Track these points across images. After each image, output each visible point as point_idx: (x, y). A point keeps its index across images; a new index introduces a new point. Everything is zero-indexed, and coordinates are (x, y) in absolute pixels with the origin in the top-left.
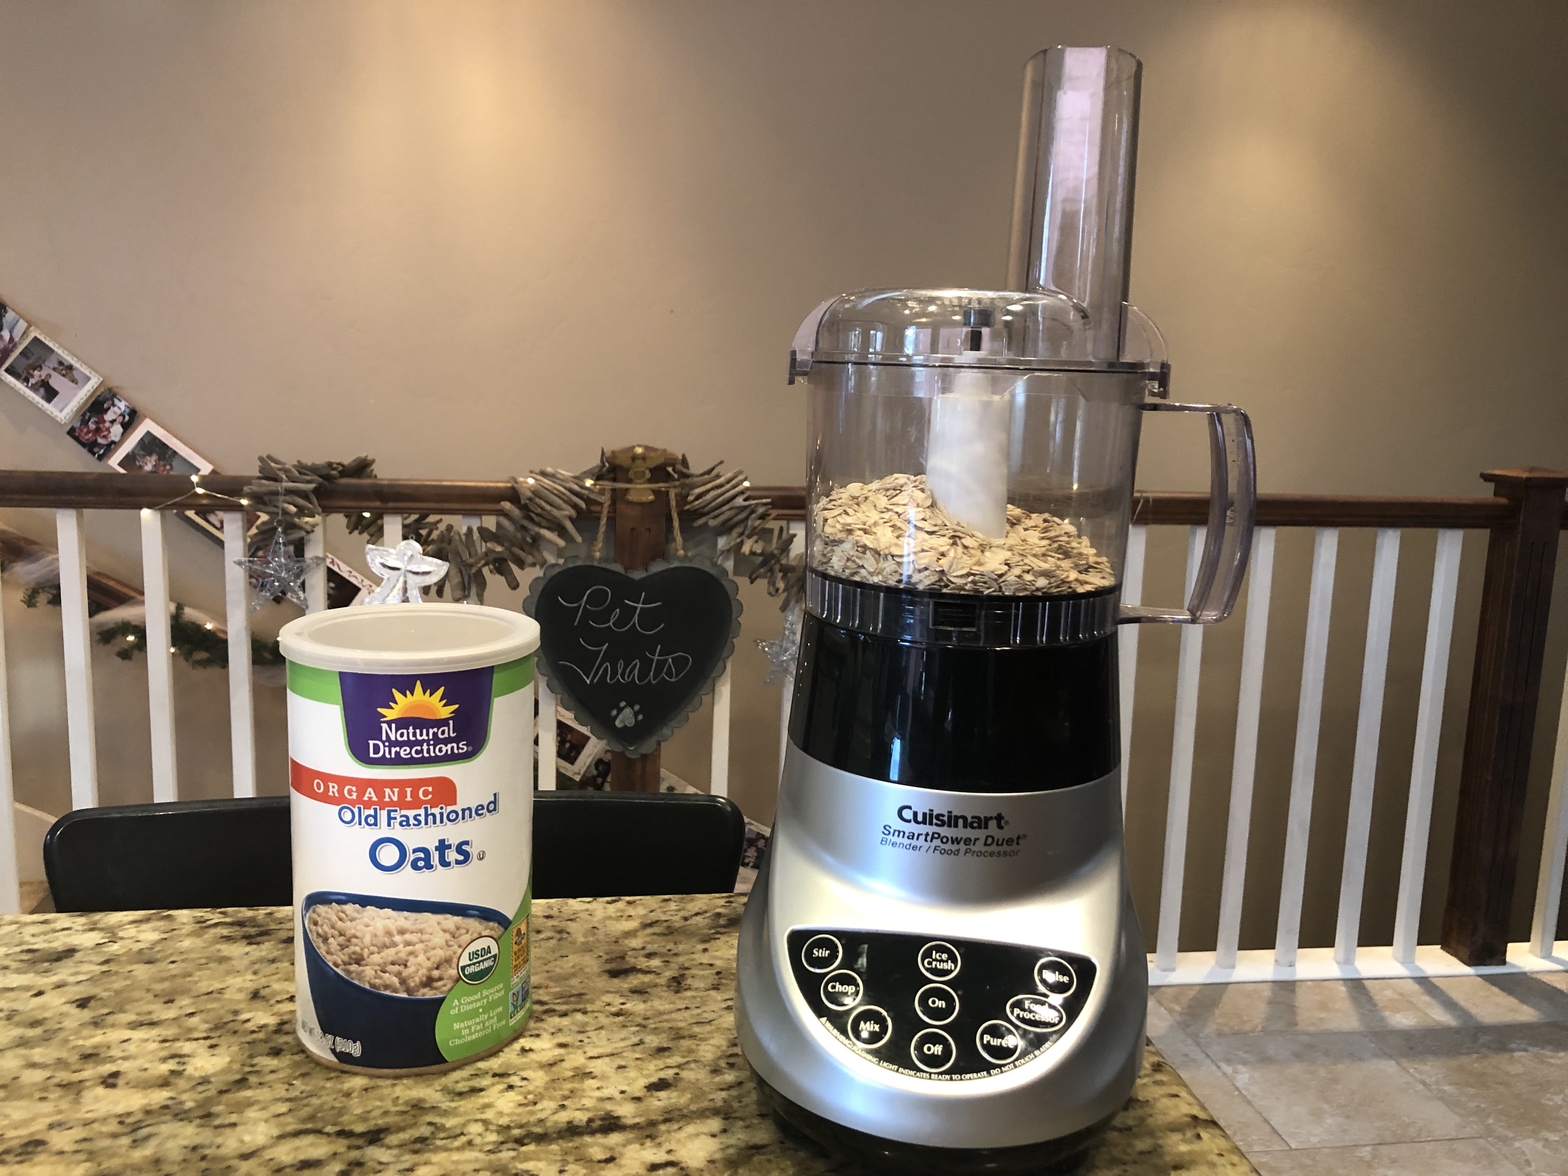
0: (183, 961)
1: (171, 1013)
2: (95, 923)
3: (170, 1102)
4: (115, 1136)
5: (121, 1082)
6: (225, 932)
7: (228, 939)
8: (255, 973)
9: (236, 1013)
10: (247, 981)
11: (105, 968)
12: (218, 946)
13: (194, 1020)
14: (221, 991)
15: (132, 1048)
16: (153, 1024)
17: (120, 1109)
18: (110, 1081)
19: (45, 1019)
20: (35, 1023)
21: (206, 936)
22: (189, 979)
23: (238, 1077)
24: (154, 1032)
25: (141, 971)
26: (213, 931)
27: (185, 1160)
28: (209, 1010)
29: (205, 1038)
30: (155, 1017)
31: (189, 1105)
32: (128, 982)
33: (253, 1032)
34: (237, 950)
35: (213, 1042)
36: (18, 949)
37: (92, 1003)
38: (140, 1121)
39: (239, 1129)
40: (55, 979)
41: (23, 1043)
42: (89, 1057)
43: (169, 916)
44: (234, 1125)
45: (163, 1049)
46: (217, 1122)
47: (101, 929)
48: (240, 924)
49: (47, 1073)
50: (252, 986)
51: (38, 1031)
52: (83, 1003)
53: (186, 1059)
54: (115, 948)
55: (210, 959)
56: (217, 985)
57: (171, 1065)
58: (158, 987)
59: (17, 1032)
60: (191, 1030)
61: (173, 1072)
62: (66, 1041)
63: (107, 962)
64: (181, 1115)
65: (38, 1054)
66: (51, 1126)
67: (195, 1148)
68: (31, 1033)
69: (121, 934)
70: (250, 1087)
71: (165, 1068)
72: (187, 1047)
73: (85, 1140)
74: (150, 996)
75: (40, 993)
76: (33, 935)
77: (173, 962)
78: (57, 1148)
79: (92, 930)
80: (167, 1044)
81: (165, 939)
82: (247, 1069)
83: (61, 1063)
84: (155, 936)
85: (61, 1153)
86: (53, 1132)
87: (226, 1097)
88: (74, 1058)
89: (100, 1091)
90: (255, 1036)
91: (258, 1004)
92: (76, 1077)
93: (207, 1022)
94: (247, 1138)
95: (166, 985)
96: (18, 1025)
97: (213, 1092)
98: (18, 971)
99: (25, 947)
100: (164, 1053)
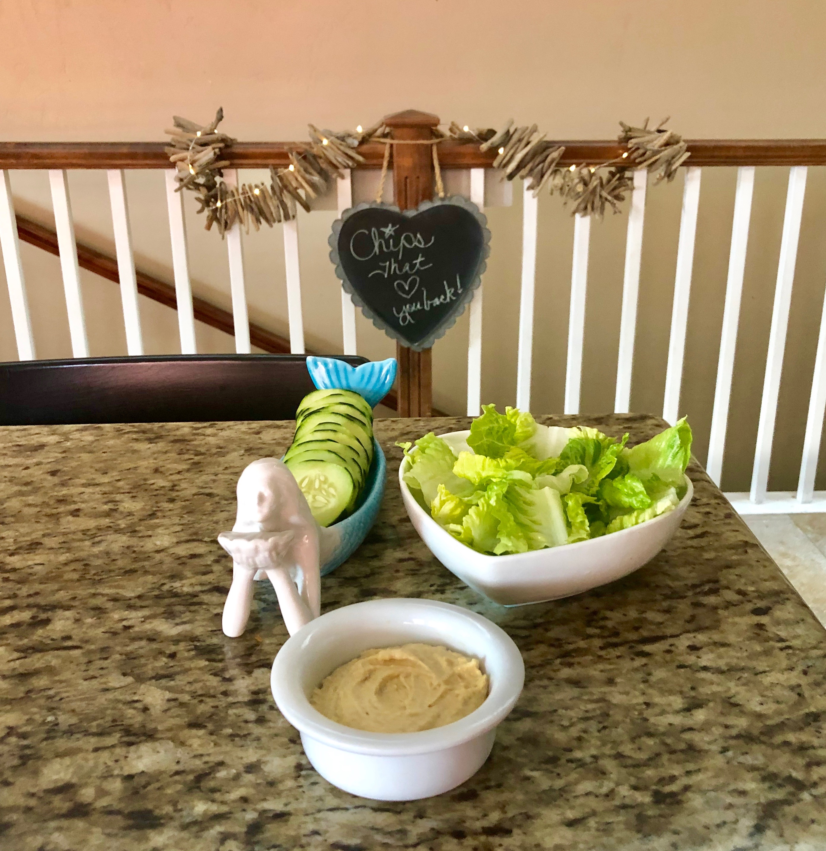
0: (110, 452)
1: (105, 479)
2: (54, 431)
3: (111, 524)
4: (82, 540)
5: (81, 514)
6: (134, 436)
7: (136, 440)
8: (155, 459)
9: (145, 480)
10: (151, 463)
11: (64, 455)
12: (131, 444)
13: (121, 484)
14: (135, 468)
15: (85, 497)
16: (98, 485)
17: (82, 527)
18: (76, 513)
19: (32, 481)
20: (27, 484)
21: (123, 439)
22: (115, 462)
23: (150, 513)
24: (98, 489)
25: (85, 457)
26: (126, 436)
27: (123, 553)
28: (129, 478)
29: (128, 493)
30: (97, 481)
31: (123, 526)
32: (79, 463)
33: (157, 490)
34: (143, 446)
35: (134, 495)
36: (10, 444)
37: (59, 474)
38: (96, 534)
39: (153, 538)
40: (35, 460)
41: (21, 494)
42: (61, 501)
43: (99, 427)
44: (150, 536)
45: (104, 498)
46: (140, 535)
47: (59, 434)
48: (144, 432)
49: (38, 509)
50: (153, 466)
51: (29, 488)
52: (53, 473)
53: (118, 503)
54: (68, 444)
55: (127, 451)
56: (132, 465)
57: (110, 506)
58: (98, 466)
59: (16, 488)
60: (119, 488)
61: (111, 509)
62: (46, 493)
63: (64, 452)
64: (119, 531)
65: (31, 499)
66: (44, 536)
67: (128, 547)
68: (25, 488)
69: (71, 437)
70: (158, 518)
71: (106, 507)
72: (118, 497)
73: (64, 542)
74: (93, 471)
75: (27, 468)
76: (18, 437)
77: (104, 452)
78: (49, 546)
79: (53, 434)
80: (106, 496)
81: (98, 440)
82: (154, 509)
83: (45, 504)
84: (91, 438)
85: (52, 548)
86: (45, 539)
87: (143, 523)
88: (52, 502)
89: (70, 518)
90: (158, 492)
91: (157, 475)
92: (55, 511)
93: (128, 484)
94: (158, 543)
95: (102, 465)
96: (17, 484)
97: (136, 520)
98: (13, 457)
99: (14, 444)
100: (105, 500)
